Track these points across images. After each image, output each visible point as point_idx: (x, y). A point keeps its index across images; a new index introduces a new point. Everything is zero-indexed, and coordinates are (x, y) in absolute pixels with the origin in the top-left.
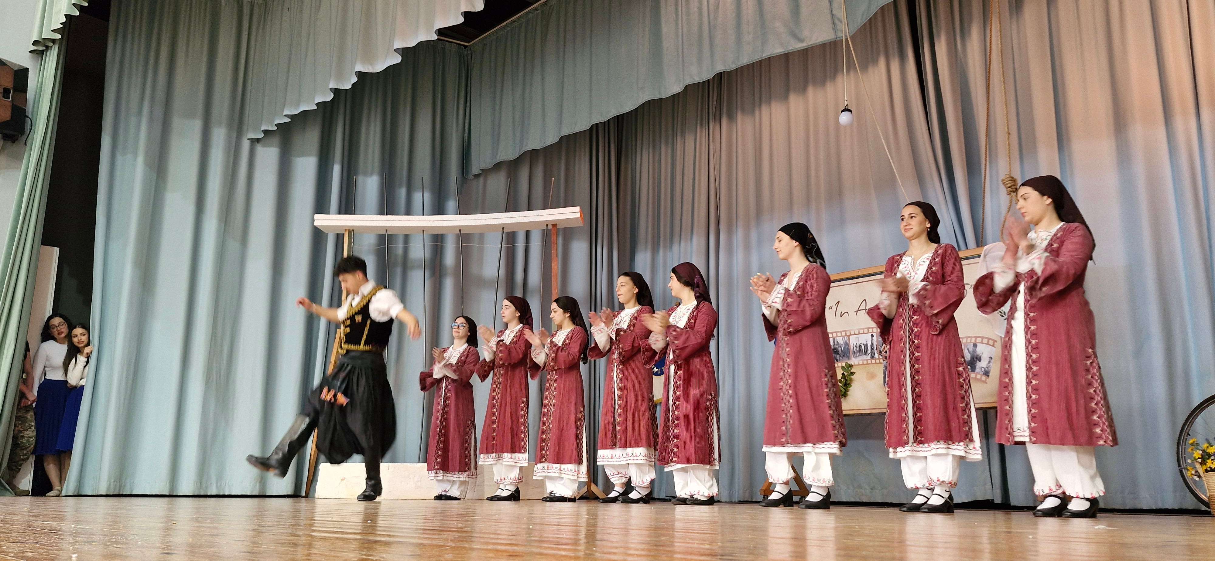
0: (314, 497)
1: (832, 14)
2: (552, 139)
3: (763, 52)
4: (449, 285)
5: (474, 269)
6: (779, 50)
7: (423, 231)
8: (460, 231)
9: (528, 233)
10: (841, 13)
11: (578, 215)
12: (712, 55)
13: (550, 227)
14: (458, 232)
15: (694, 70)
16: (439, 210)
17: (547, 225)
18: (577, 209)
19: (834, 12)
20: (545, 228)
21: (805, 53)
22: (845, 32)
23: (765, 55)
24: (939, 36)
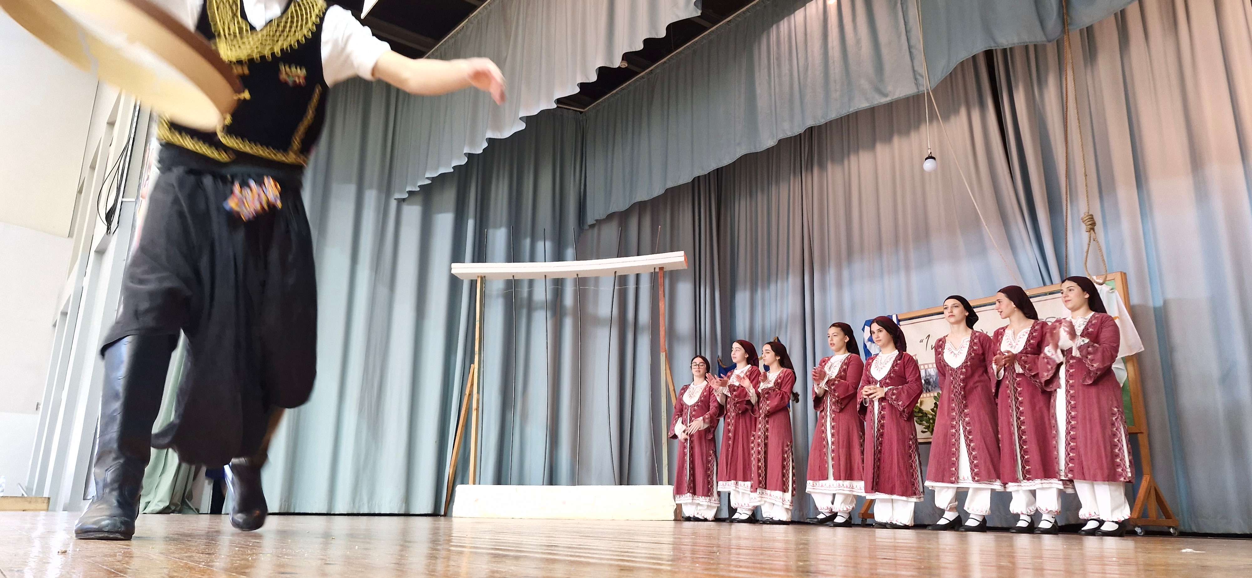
0: (451, 516)
1: (914, 71)
2: (658, 191)
3: (850, 107)
4: (568, 324)
5: (590, 309)
6: (864, 105)
7: (545, 276)
8: (577, 275)
9: (638, 276)
10: (922, 69)
11: (682, 259)
12: (803, 111)
13: (657, 270)
14: (576, 276)
15: (786, 126)
16: (559, 256)
17: (655, 269)
18: (682, 253)
19: (916, 68)
20: (653, 271)
21: (890, 107)
22: (926, 85)
23: (852, 110)
24: (1017, 86)
